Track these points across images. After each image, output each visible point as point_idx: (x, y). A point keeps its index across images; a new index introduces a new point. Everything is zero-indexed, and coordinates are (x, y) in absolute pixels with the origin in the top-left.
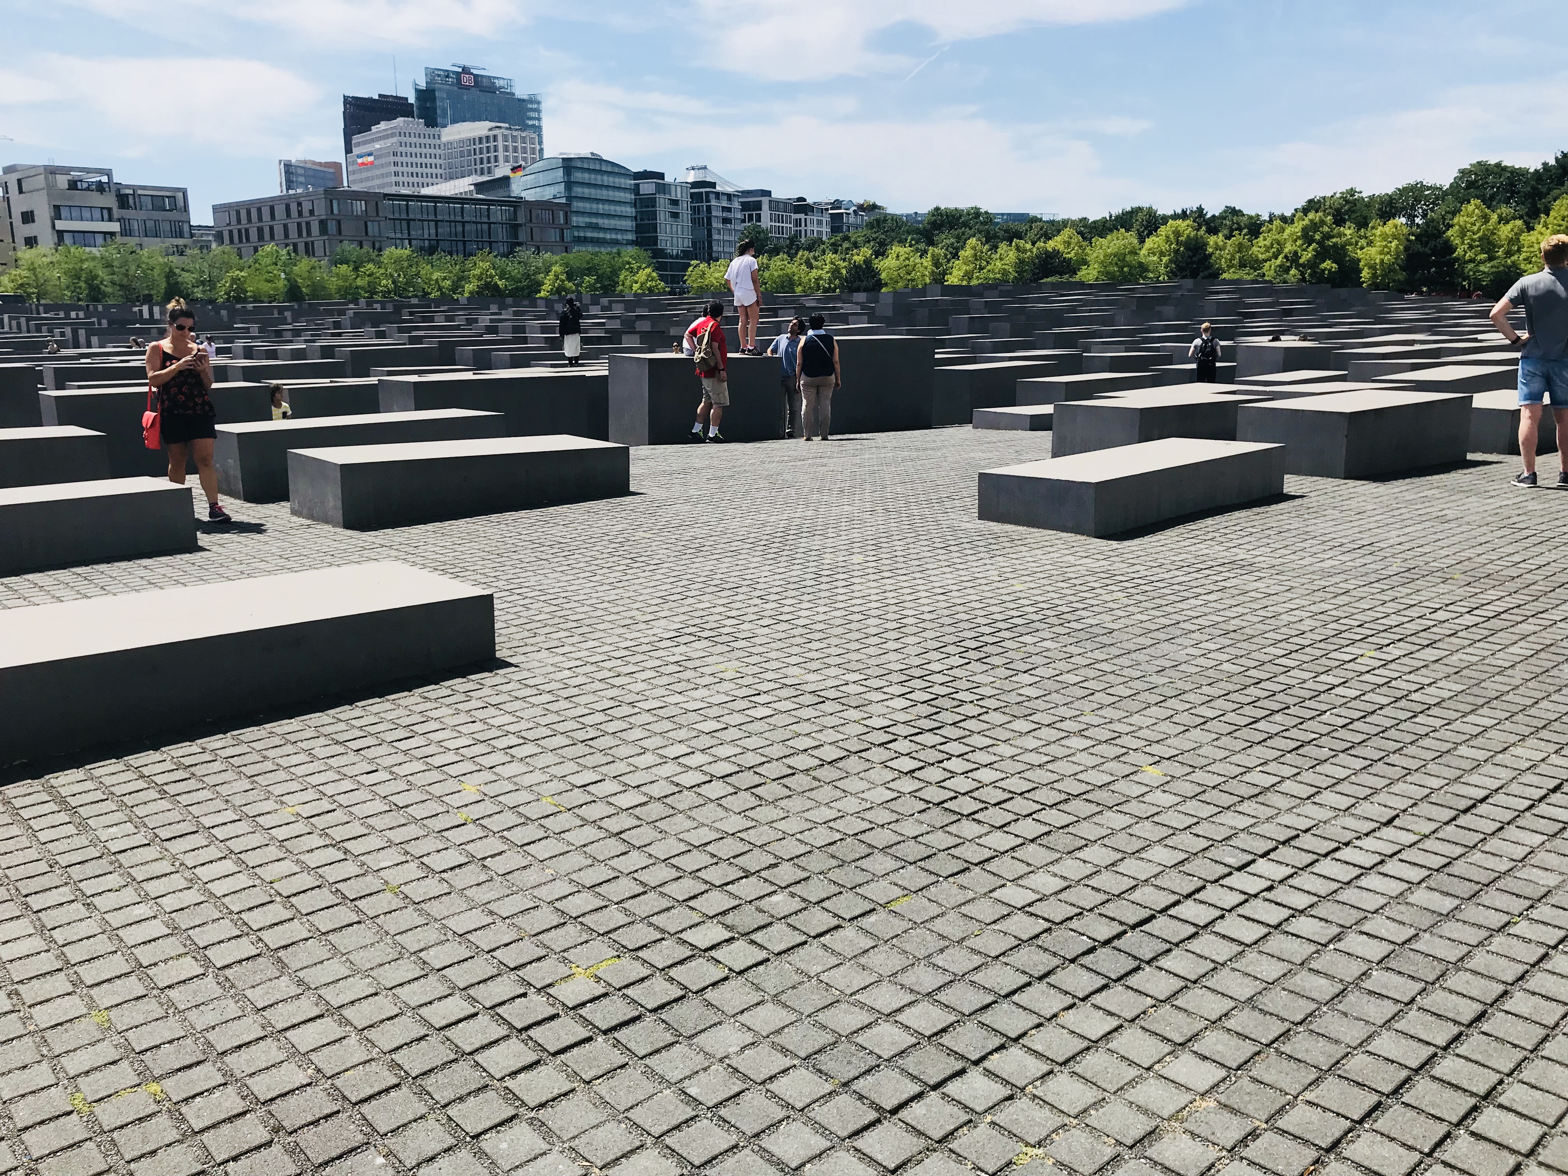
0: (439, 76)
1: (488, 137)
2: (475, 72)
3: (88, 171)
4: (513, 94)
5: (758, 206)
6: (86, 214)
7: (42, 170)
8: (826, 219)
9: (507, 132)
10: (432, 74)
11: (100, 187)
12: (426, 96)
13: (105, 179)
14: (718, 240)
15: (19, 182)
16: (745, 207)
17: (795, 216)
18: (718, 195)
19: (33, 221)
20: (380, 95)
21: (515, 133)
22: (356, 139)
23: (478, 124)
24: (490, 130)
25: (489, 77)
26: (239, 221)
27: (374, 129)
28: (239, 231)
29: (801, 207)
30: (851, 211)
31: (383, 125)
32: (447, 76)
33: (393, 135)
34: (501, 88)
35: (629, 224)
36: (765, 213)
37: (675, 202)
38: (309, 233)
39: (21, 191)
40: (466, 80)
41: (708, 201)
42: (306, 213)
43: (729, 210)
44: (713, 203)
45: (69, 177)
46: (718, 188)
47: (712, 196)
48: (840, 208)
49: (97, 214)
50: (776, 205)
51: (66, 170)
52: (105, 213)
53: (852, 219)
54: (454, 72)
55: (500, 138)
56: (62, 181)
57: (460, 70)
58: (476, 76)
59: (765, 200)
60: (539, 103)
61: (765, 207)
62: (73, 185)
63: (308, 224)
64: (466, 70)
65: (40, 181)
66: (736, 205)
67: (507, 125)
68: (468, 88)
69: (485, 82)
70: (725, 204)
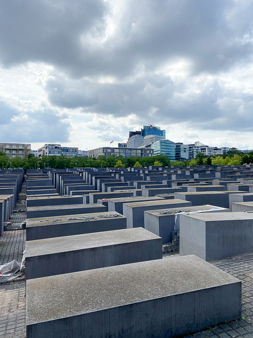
8: (222, 151)
10: (145, 127)
12: (143, 131)
14: (195, 156)
18: (195, 147)
20: (136, 131)
22: (130, 138)
23: (151, 135)
25: (156, 127)
29: (216, 149)
30: (228, 150)
31: (134, 136)
32: (148, 127)
34: (158, 129)
35: (174, 153)
37: (185, 149)
40: (151, 128)
43: (198, 150)
50: (209, 149)
55: (155, 138)
58: (153, 127)
60: (165, 131)
64: (151, 126)
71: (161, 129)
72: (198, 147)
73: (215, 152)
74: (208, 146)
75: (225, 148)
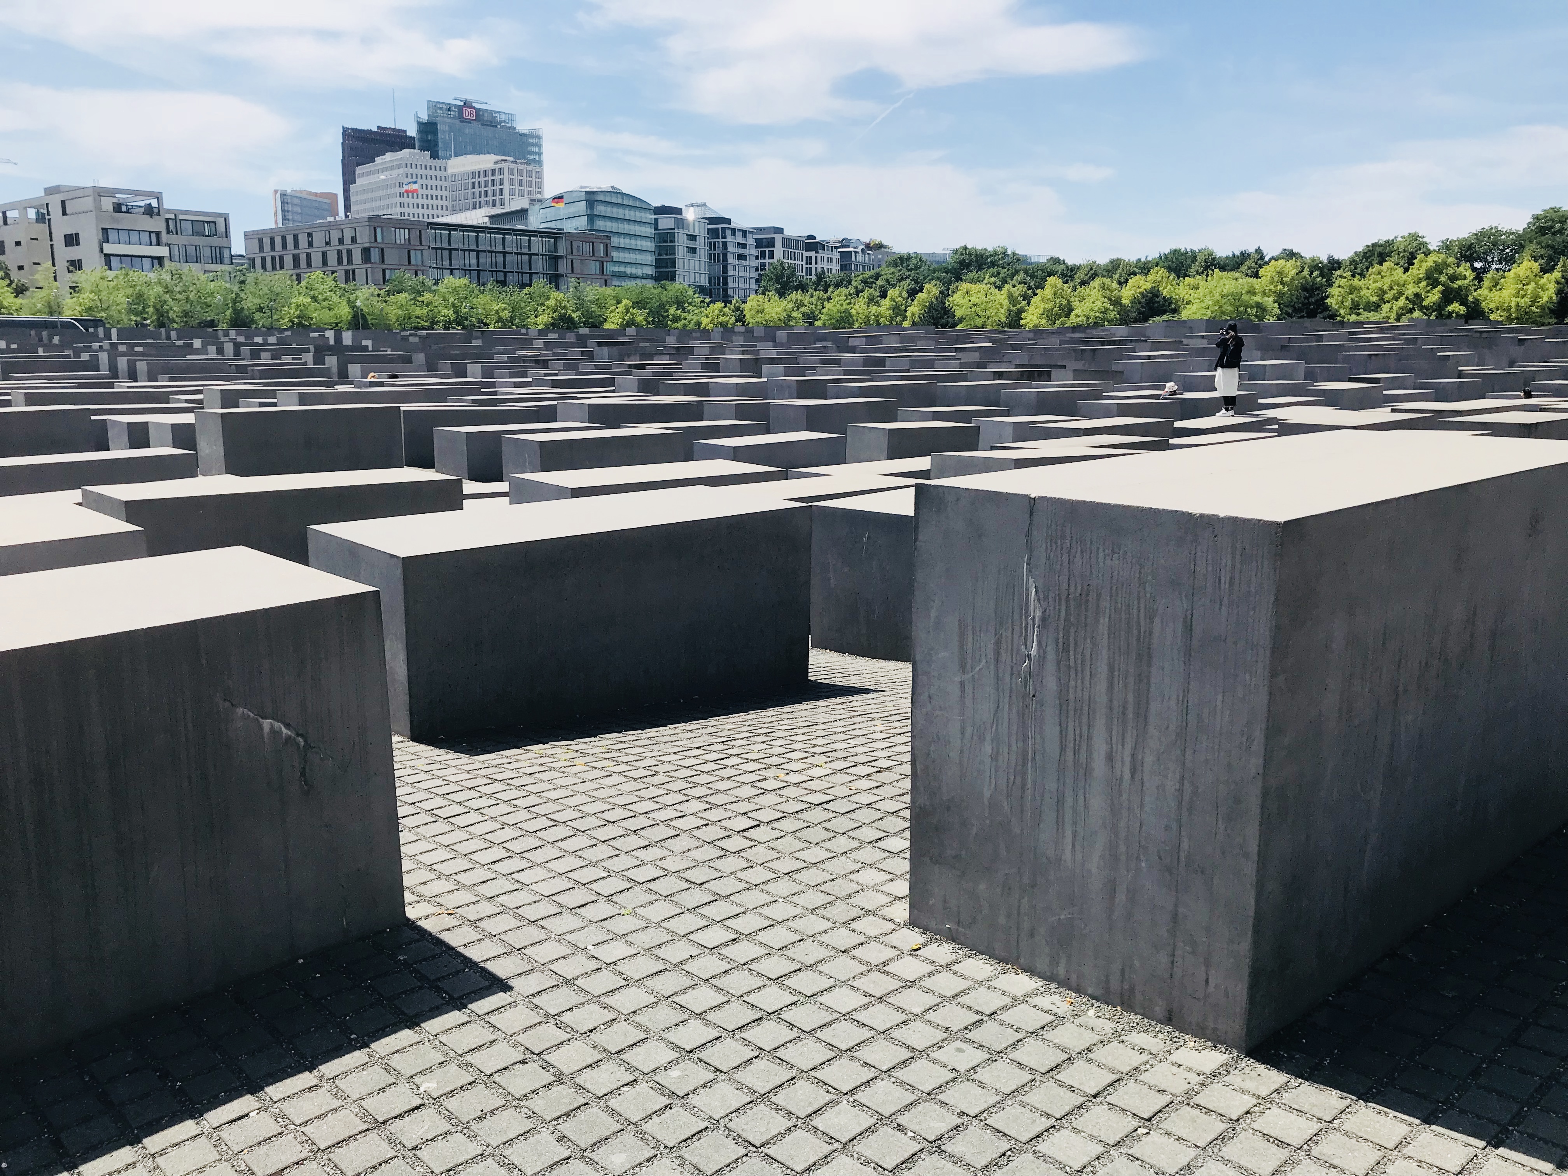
0: (441, 109)
1: (493, 170)
2: (477, 106)
3: (136, 193)
4: (514, 129)
5: (771, 243)
6: (134, 237)
7: (90, 192)
8: (836, 256)
9: (513, 166)
10: (434, 106)
11: (149, 211)
12: (428, 129)
13: (154, 203)
14: (734, 277)
15: (63, 202)
16: (759, 243)
17: (806, 254)
18: (733, 231)
19: (78, 244)
20: (379, 127)
21: (521, 167)
22: (359, 170)
23: (482, 157)
24: (496, 163)
25: (491, 112)
26: (273, 248)
27: (379, 160)
28: (273, 258)
29: (812, 244)
30: (859, 250)
31: (389, 156)
32: (449, 110)
33: (399, 166)
34: (501, 122)
35: (650, 259)
36: (778, 251)
37: (692, 238)
38: (350, 261)
39: (64, 213)
40: (468, 114)
41: (724, 237)
42: (347, 240)
43: (744, 246)
44: (729, 238)
45: (115, 200)
46: (733, 225)
47: (728, 233)
48: (848, 246)
49: (145, 237)
50: (789, 242)
51: (110, 192)
52: (153, 236)
53: (860, 258)
54: (455, 106)
55: (506, 172)
56: (107, 204)
57: (462, 104)
58: (478, 110)
59: (778, 238)
60: (539, 137)
61: (778, 244)
62: (118, 208)
63: (349, 252)
64: (467, 104)
65: (88, 203)
66: (750, 241)
67: (512, 159)
68: (469, 121)
69: (487, 117)
70: (740, 240)
71: (522, 127)
72: (744, 233)
73: (809, 260)
74: (780, 231)
75: (845, 243)
